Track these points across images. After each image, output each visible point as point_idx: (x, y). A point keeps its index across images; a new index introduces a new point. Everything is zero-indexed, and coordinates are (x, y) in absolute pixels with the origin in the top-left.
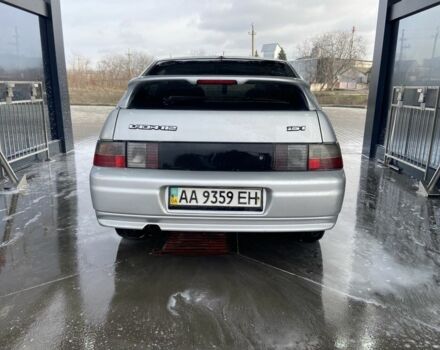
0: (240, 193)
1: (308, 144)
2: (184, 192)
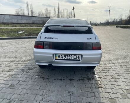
1: (92, 43)
2: (59, 55)
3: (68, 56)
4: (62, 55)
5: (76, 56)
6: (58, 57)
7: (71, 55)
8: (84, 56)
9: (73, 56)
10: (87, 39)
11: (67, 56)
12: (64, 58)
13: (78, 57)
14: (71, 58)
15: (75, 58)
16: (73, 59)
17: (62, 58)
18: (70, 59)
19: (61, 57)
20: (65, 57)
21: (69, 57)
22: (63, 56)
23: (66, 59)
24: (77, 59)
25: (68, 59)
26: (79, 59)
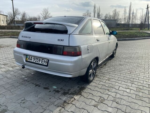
0: (42, 59)
1: (64, 46)
2: (29, 57)
3: (37, 59)
4: (31, 57)
5: (44, 61)
6: (29, 59)
7: (39, 58)
8: (50, 62)
9: (41, 59)
10: (59, 40)
11: (35, 59)
12: (32, 61)
13: (46, 62)
14: (39, 61)
15: (42, 62)
16: (40, 63)
17: (31, 61)
18: (38, 63)
19: (31, 59)
20: (34, 59)
21: (37, 61)
22: (33, 58)
23: (34, 62)
24: (45, 64)
25: (36, 62)
26: (46, 64)
